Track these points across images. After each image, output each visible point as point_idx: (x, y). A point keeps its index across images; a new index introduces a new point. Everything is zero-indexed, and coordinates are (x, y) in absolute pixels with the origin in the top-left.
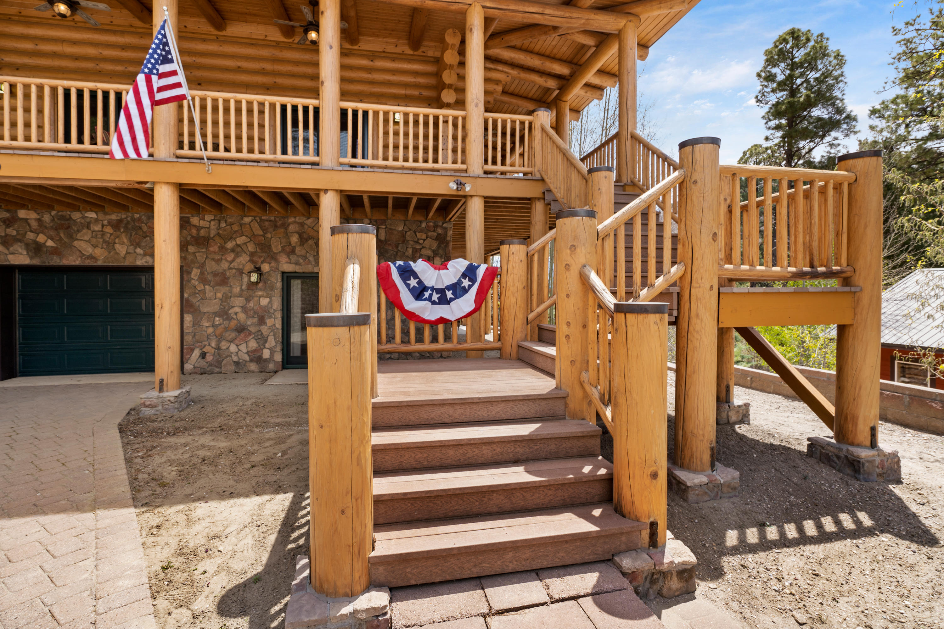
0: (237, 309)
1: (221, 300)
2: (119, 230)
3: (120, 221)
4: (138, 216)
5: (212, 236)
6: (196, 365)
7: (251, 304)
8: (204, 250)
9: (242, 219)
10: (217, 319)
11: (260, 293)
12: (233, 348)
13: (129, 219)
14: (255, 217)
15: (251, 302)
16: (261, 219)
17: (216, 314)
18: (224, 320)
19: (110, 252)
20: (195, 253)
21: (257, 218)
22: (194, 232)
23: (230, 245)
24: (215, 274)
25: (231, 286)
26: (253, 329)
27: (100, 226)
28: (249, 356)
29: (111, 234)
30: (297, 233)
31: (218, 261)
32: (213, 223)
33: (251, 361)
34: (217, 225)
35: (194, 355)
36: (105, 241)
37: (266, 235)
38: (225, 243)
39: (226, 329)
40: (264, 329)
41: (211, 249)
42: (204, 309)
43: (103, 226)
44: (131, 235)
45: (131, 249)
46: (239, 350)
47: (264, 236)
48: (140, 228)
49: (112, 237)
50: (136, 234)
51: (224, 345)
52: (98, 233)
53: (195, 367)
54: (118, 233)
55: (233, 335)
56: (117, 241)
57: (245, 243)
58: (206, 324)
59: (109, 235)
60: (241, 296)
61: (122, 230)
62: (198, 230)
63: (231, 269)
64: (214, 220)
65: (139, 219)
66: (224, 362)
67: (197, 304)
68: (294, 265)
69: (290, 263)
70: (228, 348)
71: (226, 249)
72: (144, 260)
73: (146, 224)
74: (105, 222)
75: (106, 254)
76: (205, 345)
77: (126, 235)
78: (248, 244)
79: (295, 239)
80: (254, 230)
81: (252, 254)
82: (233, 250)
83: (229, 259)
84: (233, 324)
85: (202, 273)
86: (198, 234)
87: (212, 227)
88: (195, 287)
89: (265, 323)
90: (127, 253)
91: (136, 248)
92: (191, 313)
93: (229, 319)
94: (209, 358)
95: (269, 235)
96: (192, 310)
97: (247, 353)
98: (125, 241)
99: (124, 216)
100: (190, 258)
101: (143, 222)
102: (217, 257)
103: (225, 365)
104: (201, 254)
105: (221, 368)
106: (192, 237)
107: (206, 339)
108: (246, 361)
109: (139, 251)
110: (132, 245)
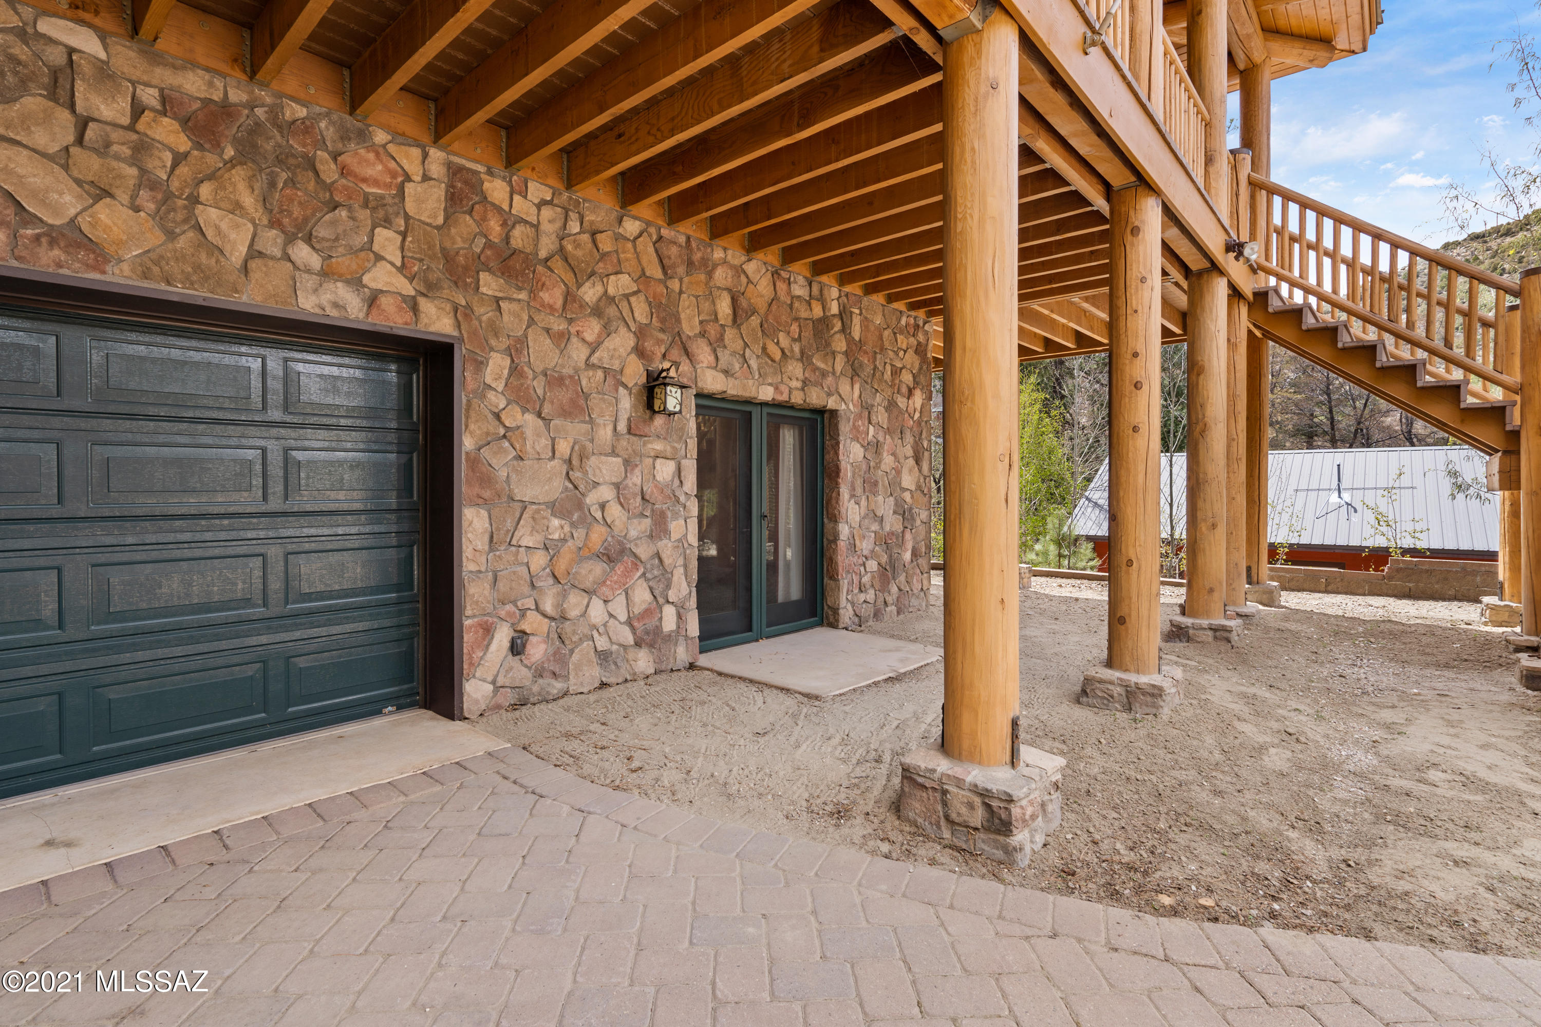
0: (606, 493)
1: (569, 461)
2: (217, 147)
3: (226, 110)
4: (302, 112)
5: (543, 254)
6: (501, 681)
7: (635, 479)
8: (523, 296)
9: (620, 221)
10: (556, 522)
11: (658, 446)
12: (597, 611)
13: (259, 112)
14: (648, 223)
15: (637, 471)
16: (660, 238)
17: (556, 509)
18: (573, 525)
19: (171, 235)
20: (497, 300)
21: (652, 230)
22: (495, 227)
23: (590, 293)
24: (555, 380)
25: (591, 421)
26: (644, 551)
27: (125, 104)
28: (633, 629)
29: (179, 159)
30: (729, 290)
31: (561, 339)
32: (546, 212)
33: (638, 644)
34: (559, 224)
35: (493, 647)
36: (146, 180)
37: (669, 283)
38: (579, 286)
39: (583, 554)
40: (666, 547)
41: (545, 296)
42: (525, 491)
43: (138, 110)
44: (272, 184)
45: (271, 241)
46: (611, 615)
47: (664, 282)
48: (311, 165)
49: (183, 170)
50: (291, 182)
51: (575, 603)
52: (115, 135)
53: (497, 689)
54: (212, 160)
55: (598, 569)
56: (205, 190)
57: (627, 297)
58: (528, 541)
59: (168, 158)
60: (614, 453)
61: (230, 152)
62: (504, 224)
63: (594, 367)
64: (549, 203)
65: (305, 128)
66: (575, 657)
67: (503, 474)
68: (721, 376)
69: (715, 368)
70: (584, 614)
71: (583, 305)
72: (326, 298)
73: (335, 156)
74: (149, 96)
75: (154, 238)
76: (523, 612)
77: (251, 179)
78: (633, 299)
79: (724, 307)
80: (644, 262)
81: (641, 333)
82: (597, 311)
83: (590, 337)
84: (598, 535)
85: (515, 370)
86: (507, 239)
87: (546, 227)
88: (497, 416)
89: (667, 533)
90: (254, 253)
91: (290, 239)
92: (483, 502)
93: (586, 521)
94: (537, 650)
95: (675, 285)
96: (487, 494)
97: (629, 623)
98: (248, 201)
99: (237, 96)
100: (484, 312)
101: (321, 143)
102: (558, 325)
103: (578, 667)
104: (514, 306)
105: (566, 678)
106: (489, 245)
107: (526, 589)
108: (625, 647)
109: (302, 252)
110: (275, 223)
